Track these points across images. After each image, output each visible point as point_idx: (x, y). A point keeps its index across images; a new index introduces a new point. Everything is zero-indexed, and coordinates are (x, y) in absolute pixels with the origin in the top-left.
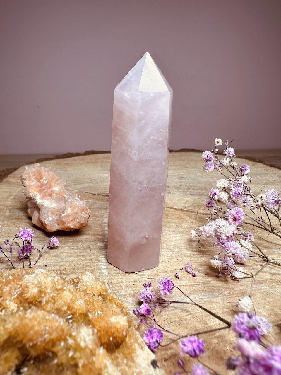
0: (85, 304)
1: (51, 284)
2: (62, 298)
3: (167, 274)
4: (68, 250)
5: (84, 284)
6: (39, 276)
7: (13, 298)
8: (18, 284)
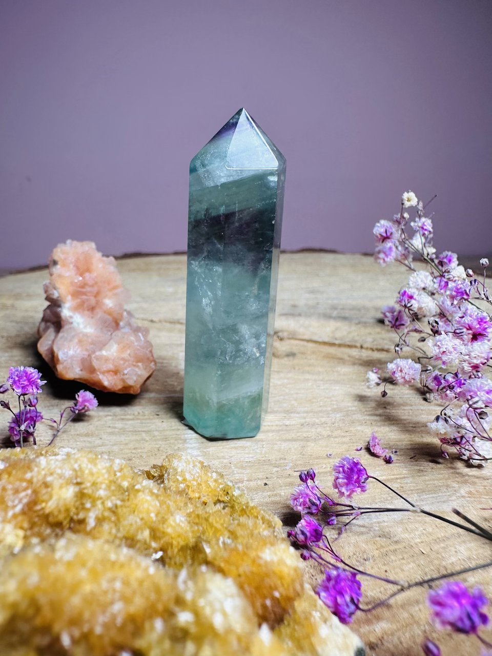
0: (189, 522)
1: (106, 476)
2: (134, 512)
3: (331, 460)
4: (113, 422)
5: (178, 477)
6: (76, 457)
7: (10, 514)
8: (22, 480)
